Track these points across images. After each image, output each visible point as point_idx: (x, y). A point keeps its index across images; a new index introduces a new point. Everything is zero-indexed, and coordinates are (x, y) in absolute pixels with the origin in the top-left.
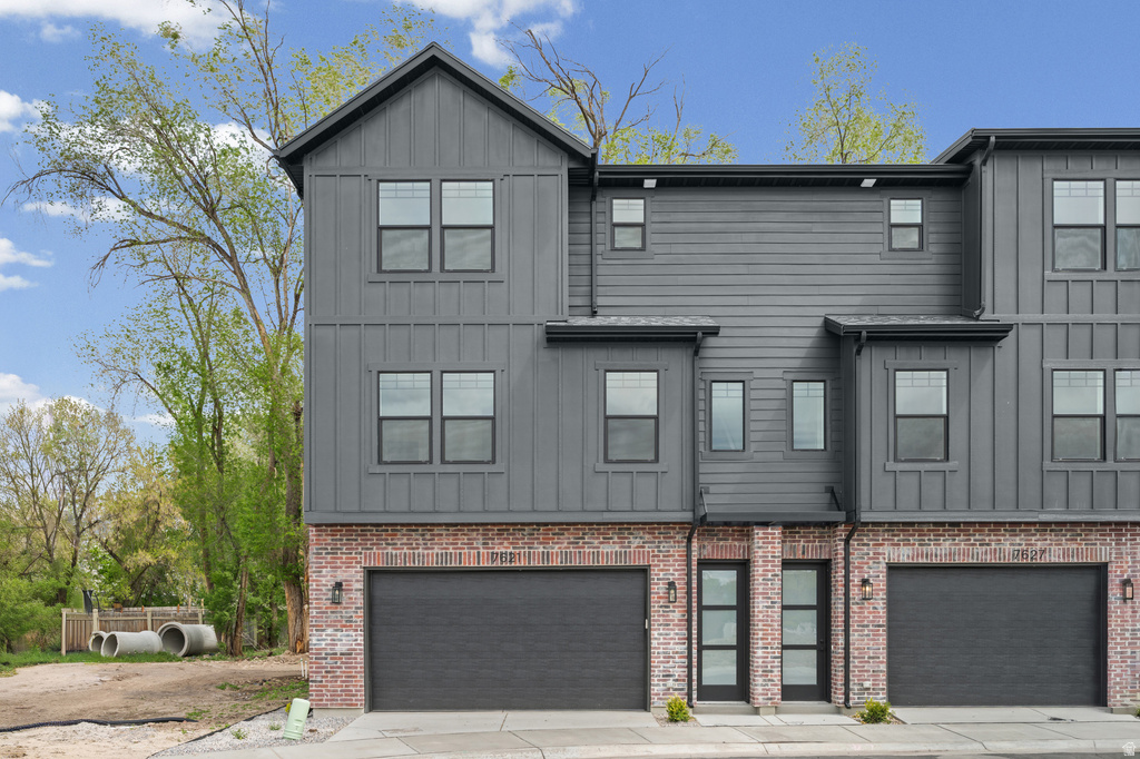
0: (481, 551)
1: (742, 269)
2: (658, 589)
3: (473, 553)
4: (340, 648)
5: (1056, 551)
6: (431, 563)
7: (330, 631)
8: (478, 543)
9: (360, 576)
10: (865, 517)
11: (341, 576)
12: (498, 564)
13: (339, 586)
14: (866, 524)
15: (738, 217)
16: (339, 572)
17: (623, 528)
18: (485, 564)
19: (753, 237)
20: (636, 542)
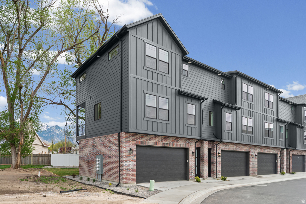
0: (161, 142)
1: (202, 86)
2: (190, 153)
3: (159, 143)
4: (131, 167)
5: (240, 149)
6: (151, 144)
7: (128, 162)
8: (160, 140)
9: (135, 147)
10: (223, 140)
11: (131, 147)
12: (164, 146)
13: (130, 149)
14: (224, 142)
15: (202, 75)
16: (130, 145)
17: (185, 139)
18: (161, 145)
19: (203, 80)
20: (187, 142)
